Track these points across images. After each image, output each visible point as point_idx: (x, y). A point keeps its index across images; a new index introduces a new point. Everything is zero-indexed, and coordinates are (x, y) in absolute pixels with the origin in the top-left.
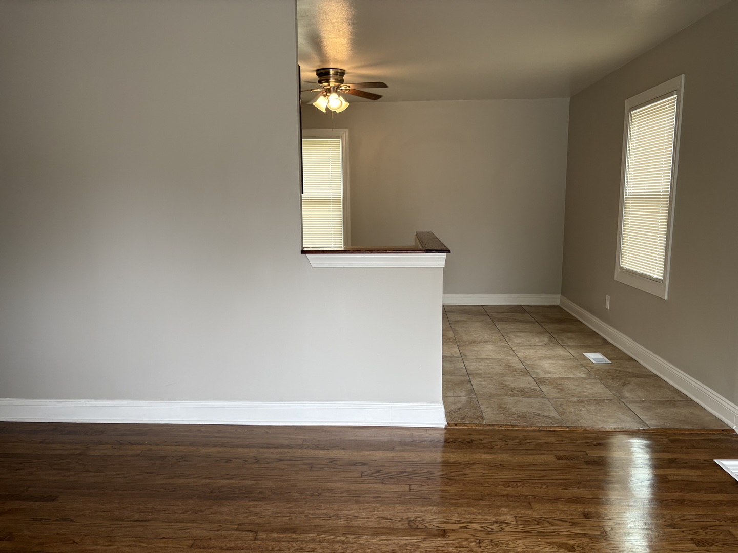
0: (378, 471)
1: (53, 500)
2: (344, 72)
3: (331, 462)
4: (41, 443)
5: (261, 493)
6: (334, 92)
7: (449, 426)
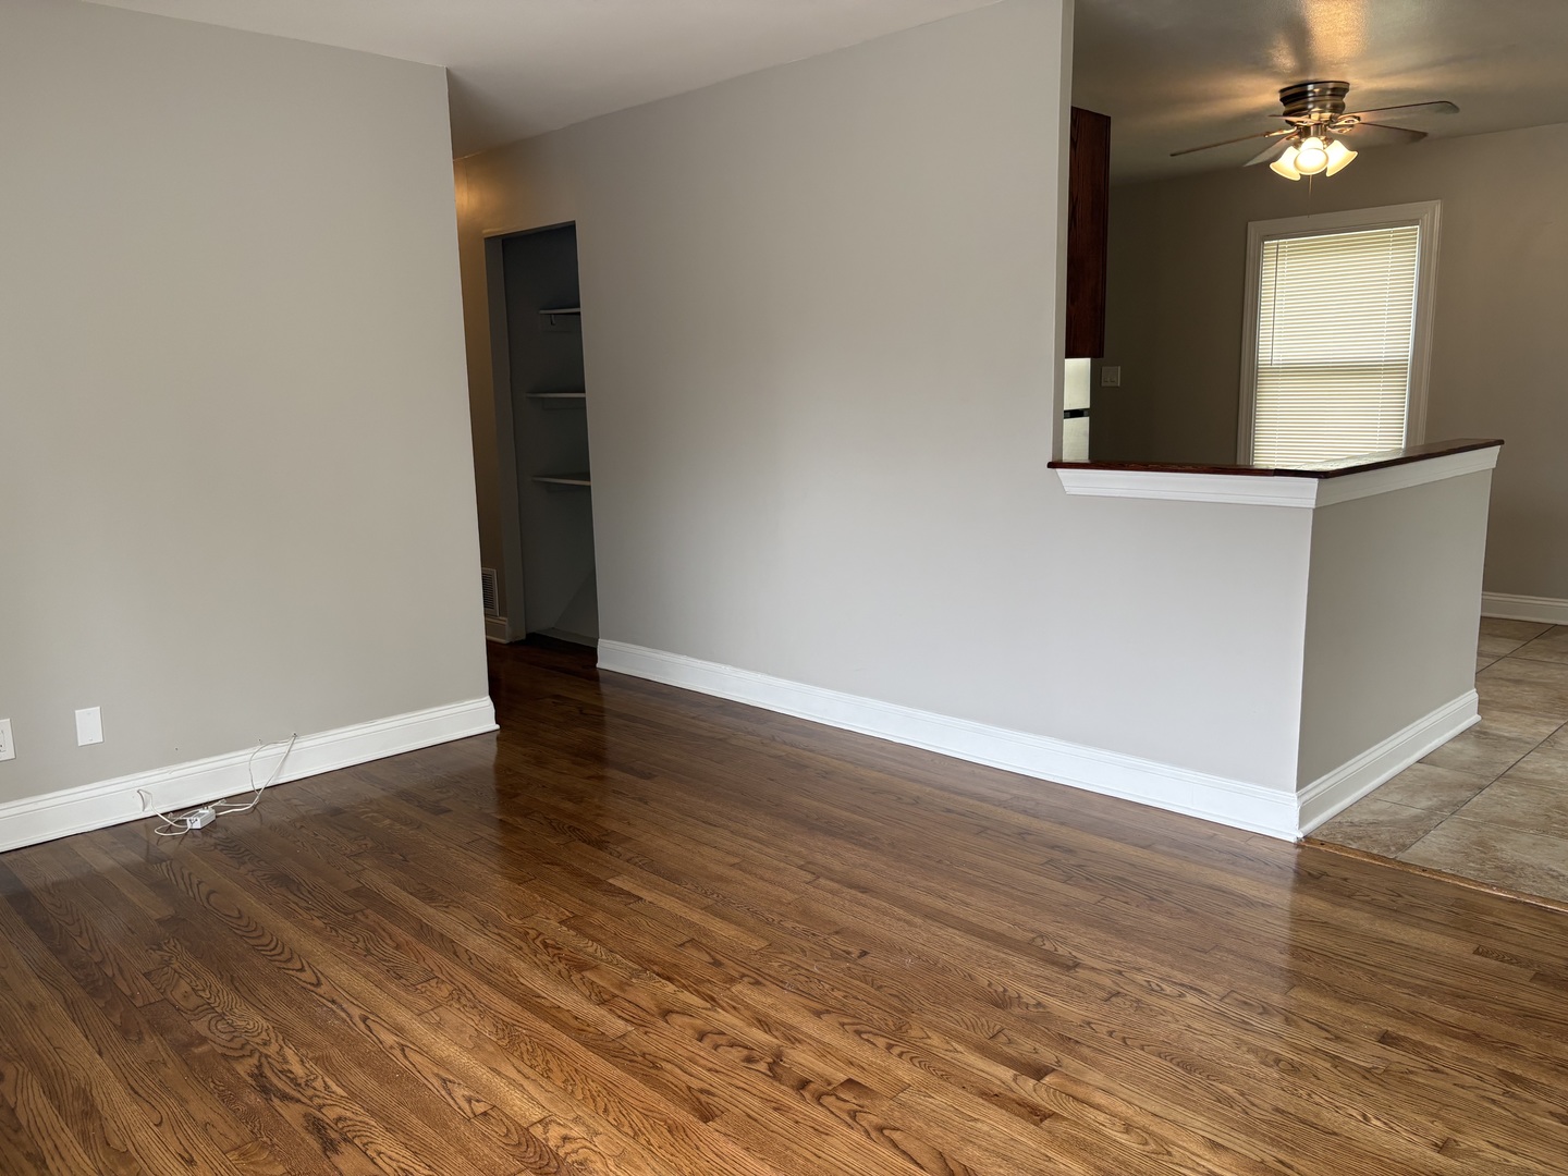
0: (1079, 866)
1: (648, 778)
2: (1343, 86)
3: (1020, 834)
4: (693, 718)
5: (876, 839)
6: (1316, 135)
7: (1306, 842)
